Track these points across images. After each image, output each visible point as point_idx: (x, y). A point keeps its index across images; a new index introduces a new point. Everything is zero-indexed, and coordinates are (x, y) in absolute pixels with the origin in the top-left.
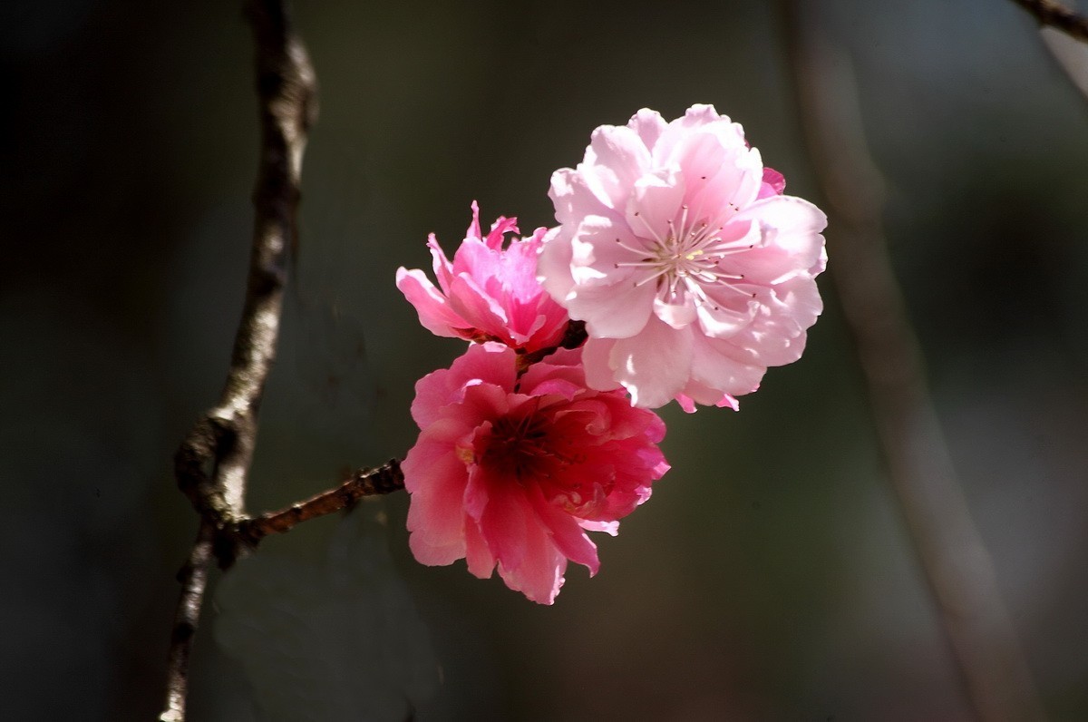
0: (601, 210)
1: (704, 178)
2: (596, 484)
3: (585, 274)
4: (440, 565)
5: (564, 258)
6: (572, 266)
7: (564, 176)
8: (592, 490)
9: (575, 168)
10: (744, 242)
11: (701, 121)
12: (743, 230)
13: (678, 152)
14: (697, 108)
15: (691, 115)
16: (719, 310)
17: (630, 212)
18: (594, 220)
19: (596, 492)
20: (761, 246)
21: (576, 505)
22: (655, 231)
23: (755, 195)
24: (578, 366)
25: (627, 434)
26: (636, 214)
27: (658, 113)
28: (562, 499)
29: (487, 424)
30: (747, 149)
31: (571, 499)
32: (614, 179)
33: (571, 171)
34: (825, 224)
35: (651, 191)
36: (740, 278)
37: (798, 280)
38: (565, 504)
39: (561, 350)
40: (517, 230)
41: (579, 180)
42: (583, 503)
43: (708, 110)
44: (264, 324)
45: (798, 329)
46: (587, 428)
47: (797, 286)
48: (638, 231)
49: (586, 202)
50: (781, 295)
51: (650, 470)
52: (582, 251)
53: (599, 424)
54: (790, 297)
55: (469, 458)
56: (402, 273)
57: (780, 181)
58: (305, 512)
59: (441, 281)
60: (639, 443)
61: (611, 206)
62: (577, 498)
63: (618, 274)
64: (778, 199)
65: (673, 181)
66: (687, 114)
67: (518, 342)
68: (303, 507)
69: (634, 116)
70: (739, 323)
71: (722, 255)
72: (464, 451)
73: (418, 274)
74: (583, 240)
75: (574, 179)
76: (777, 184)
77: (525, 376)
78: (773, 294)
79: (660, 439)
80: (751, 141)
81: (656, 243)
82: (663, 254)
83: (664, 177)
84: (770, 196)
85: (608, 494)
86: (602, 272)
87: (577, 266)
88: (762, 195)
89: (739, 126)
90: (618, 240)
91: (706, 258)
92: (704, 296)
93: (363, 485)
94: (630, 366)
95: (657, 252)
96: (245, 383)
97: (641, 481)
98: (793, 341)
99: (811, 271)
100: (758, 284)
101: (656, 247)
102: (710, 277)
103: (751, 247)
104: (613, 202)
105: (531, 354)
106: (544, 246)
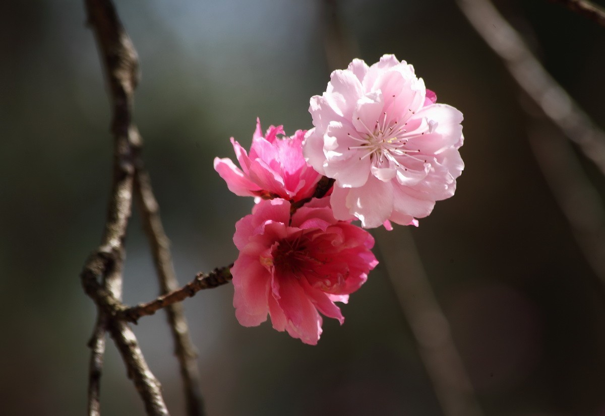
0: (337, 118)
1: (394, 96)
2: (339, 274)
3: (331, 155)
4: (253, 326)
5: (319, 145)
6: (324, 150)
7: (316, 100)
8: (337, 278)
9: (321, 95)
10: (418, 131)
11: (388, 64)
12: (417, 124)
13: (377, 82)
14: (386, 57)
15: (383, 61)
16: (407, 171)
17: (354, 118)
18: (334, 124)
19: (339, 278)
20: (429, 133)
21: (328, 287)
22: (368, 128)
23: (422, 104)
24: (327, 208)
25: (354, 245)
26: (358, 119)
27: (363, 61)
28: (320, 283)
29: (277, 243)
30: (417, 79)
31: (325, 283)
32: (344, 101)
33: (320, 97)
34: (463, 119)
35: (365, 106)
36: (417, 151)
37: (449, 151)
38: (322, 287)
39: (314, 199)
40: (284, 133)
41: (324, 101)
42: (332, 285)
43: (392, 58)
44: (124, 198)
45: (452, 179)
46: (332, 243)
47: (449, 155)
48: (358, 129)
49: (329, 114)
50: (440, 160)
51: (367, 265)
52: (330, 141)
53: (338, 240)
54: (445, 161)
55: (270, 263)
56: (217, 161)
57: (434, 96)
58: (165, 302)
59: (242, 164)
60: (360, 250)
61: (342, 115)
62: (328, 283)
63: (349, 154)
64: (434, 106)
65: (378, 99)
66: (380, 60)
67: (291, 196)
68: (164, 299)
69: (350, 64)
70: (419, 177)
71: (407, 139)
72: (266, 259)
73: (227, 161)
74: (330, 135)
75: (321, 101)
76: (432, 98)
77: (295, 216)
78: (435, 160)
79: (371, 247)
80: (419, 74)
81: (368, 135)
82: (372, 141)
83: (373, 97)
84: (430, 104)
85: (345, 279)
86: (340, 152)
87: (327, 150)
88: (425, 104)
89: (412, 66)
90: (349, 134)
91: (399, 142)
92: (398, 164)
93: (200, 284)
94: (359, 204)
95: (369, 140)
96: (116, 231)
97: (362, 271)
98: (450, 186)
99: (456, 146)
100: (426, 155)
101: (368, 137)
102: (400, 152)
103: (423, 134)
104: (343, 113)
105: (297, 203)
106: (305, 140)
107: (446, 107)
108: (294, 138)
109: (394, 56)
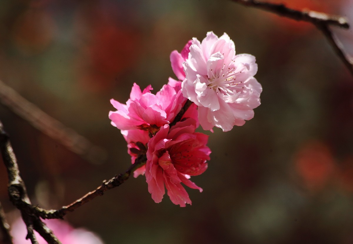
9: (186, 61)
11: (211, 38)
14: (209, 33)
15: (208, 36)
21: (194, 171)
28: (189, 170)
29: (167, 152)
32: (196, 62)
36: (240, 83)
37: (251, 80)
43: (212, 33)
45: (259, 95)
47: (251, 82)
50: (247, 86)
54: (250, 85)
55: (169, 163)
56: (111, 113)
58: (83, 202)
61: (196, 71)
66: (207, 36)
68: (82, 201)
70: (244, 97)
75: (187, 64)
78: (245, 86)
94: (215, 119)
103: (241, 72)
106: (182, 88)
107: (245, 55)
108: (163, 90)
109: (212, 32)
